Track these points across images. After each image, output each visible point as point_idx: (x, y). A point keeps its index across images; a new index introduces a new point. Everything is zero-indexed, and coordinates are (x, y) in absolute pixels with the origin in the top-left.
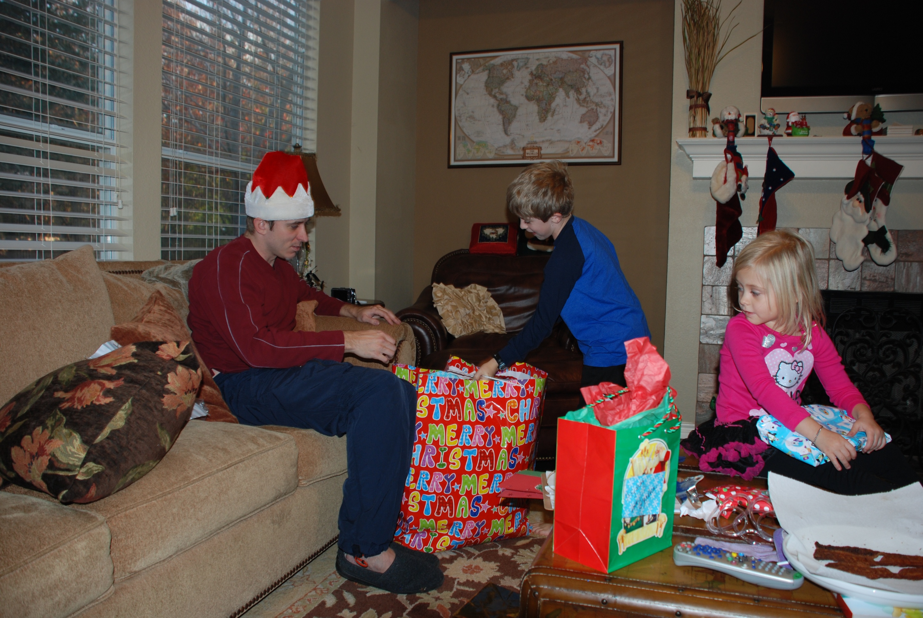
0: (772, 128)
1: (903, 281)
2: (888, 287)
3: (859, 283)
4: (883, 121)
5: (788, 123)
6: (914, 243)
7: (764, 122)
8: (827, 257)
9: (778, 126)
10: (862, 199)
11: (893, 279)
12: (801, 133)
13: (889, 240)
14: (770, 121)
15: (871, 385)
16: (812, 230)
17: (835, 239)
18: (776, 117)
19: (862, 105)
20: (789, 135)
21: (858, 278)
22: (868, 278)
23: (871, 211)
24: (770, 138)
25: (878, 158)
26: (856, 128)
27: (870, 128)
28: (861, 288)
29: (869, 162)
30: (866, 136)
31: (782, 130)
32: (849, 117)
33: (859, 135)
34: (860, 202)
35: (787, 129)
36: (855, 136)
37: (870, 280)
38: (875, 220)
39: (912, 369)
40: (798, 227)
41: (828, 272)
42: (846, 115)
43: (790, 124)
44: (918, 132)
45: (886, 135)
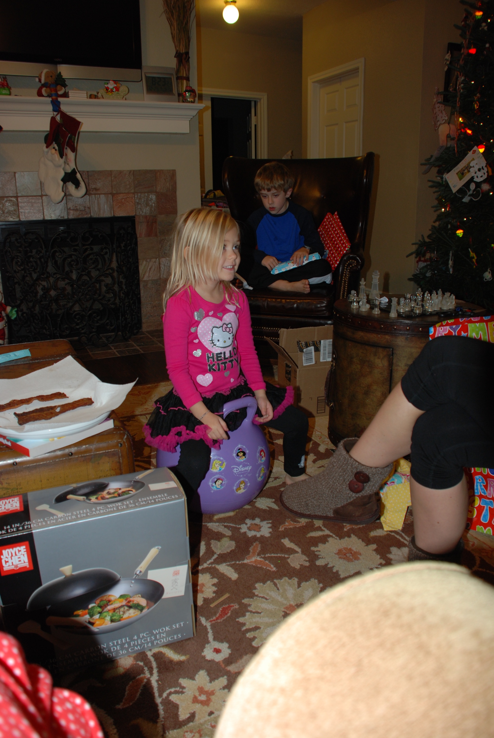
1: (96, 209)
2: (87, 214)
3: (66, 213)
4: (65, 86)
6: (100, 181)
8: (40, 194)
10: (57, 148)
11: (89, 208)
12: (4, 92)
13: (79, 179)
15: (83, 287)
16: (25, 173)
17: (43, 180)
21: (65, 209)
22: (72, 208)
23: (64, 157)
25: (64, 115)
26: (46, 91)
27: (56, 91)
28: (68, 217)
29: (58, 118)
30: (54, 97)
32: (40, 81)
33: (49, 96)
34: (56, 150)
36: (46, 97)
37: (73, 210)
38: (68, 164)
39: (108, 272)
40: (15, 171)
41: (43, 206)
44: (91, 97)
45: (68, 97)
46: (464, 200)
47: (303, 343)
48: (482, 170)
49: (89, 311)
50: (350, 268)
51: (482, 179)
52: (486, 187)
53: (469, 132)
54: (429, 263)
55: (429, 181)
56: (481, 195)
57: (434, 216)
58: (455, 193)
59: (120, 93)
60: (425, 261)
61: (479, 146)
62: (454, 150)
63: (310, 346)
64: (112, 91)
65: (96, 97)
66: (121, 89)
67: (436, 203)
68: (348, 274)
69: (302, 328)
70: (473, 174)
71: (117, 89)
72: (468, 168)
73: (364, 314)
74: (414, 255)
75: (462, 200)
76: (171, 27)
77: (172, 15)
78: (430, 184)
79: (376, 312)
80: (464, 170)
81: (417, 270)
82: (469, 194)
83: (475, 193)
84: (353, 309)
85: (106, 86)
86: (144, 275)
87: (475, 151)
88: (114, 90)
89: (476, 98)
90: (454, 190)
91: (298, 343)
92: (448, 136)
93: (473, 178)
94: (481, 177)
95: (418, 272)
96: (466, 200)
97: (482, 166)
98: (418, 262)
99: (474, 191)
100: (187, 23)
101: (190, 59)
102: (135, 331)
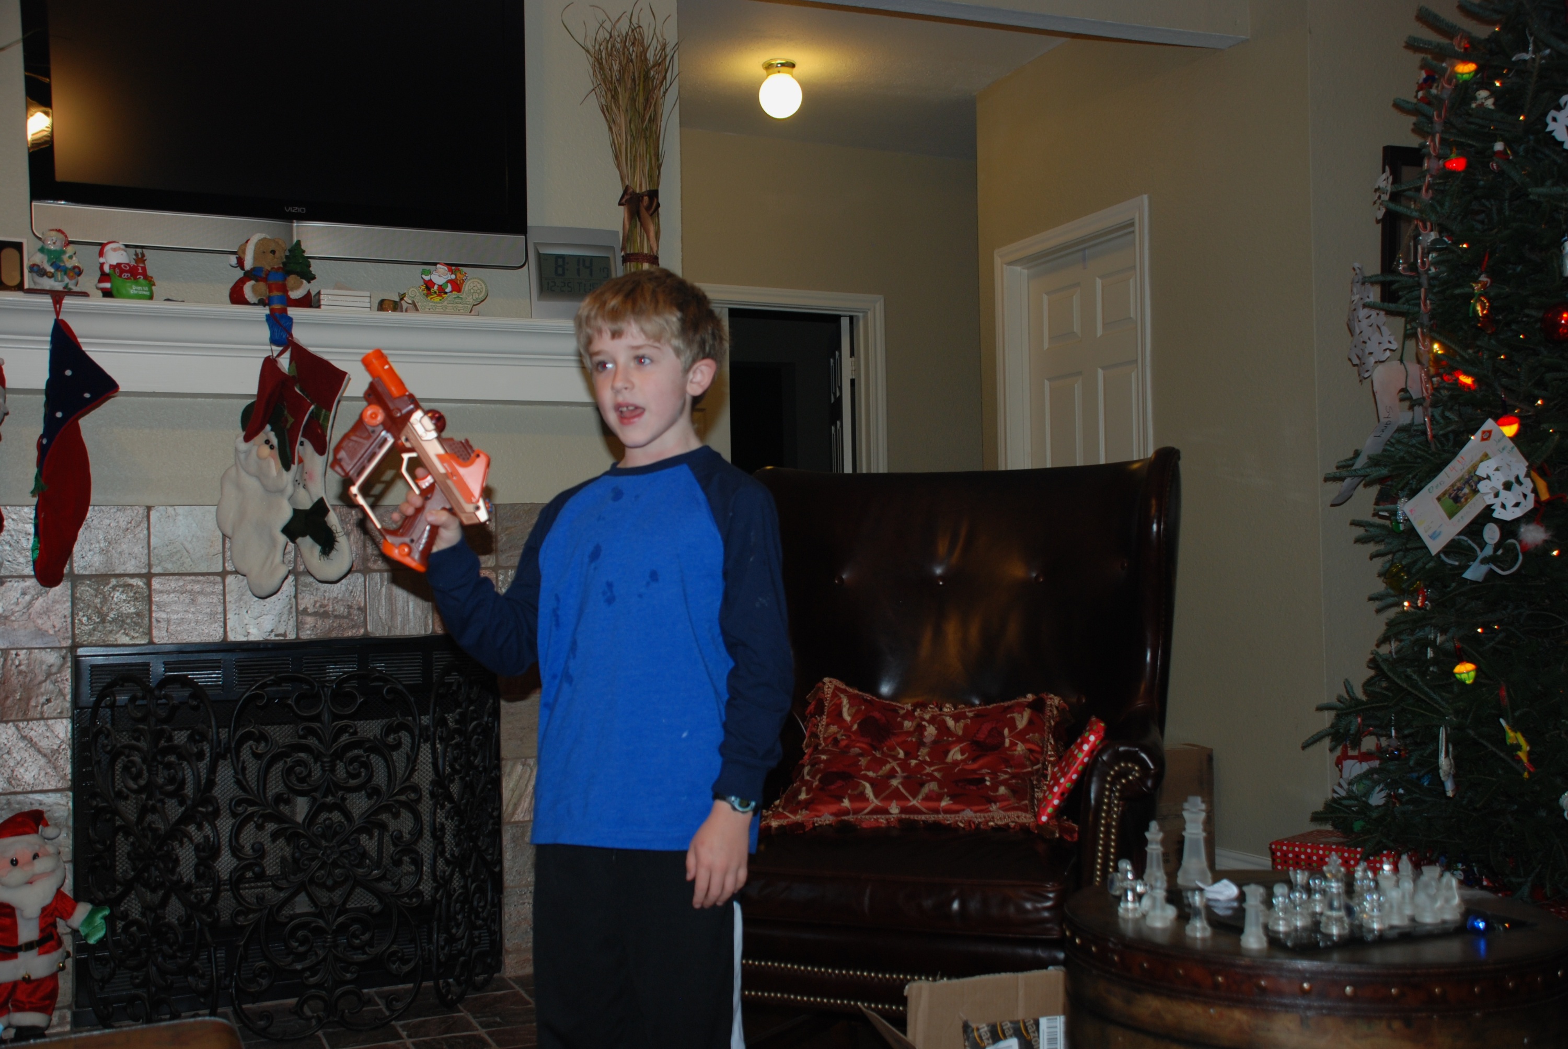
0: (59, 275)
1: (382, 612)
2: (353, 627)
3: (292, 622)
4: (310, 278)
5: (102, 265)
7: (40, 259)
8: (220, 569)
9: (77, 271)
10: (275, 441)
11: (363, 610)
12: (132, 292)
13: (333, 528)
14: (56, 258)
15: (324, 843)
16: (180, 510)
17: (229, 532)
18: (70, 249)
19: (265, 239)
20: (107, 294)
21: (290, 613)
22: (310, 610)
23: (294, 467)
24: (58, 297)
25: (300, 355)
26: (255, 290)
27: (284, 289)
28: (297, 634)
29: (284, 363)
30: (277, 306)
31: (89, 282)
32: (240, 263)
33: (262, 303)
34: (272, 447)
35: (100, 281)
36: (254, 304)
37: (315, 614)
38: (304, 487)
39: (403, 798)
40: (149, 504)
41: (224, 602)
42: (233, 260)
43: (107, 269)
44: (383, 306)
45: (319, 306)
46: (1468, 575)
47: (984, 1029)
48: (1515, 486)
49: (338, 915)
50: (1122, 785)
51: (1518, 513)
52: (1534, 535)
53: (1468, 380)
54: (1376, 763)
55: (1354, 523)
56: (1521, 558)
57: (1379, 626)
58: (1438, 554)
59: (463, 295)
60: (1364, 757)
61: (1501, 420)
62: (1424, 433)
63: (1005, 1037)
64: (442, 290)
65: (396, 306)
66: (466, 287)
67: (1380, 586)
68: (1118, 806)
69: (977, 978)
70: (1489, 500)
71: (457, 286)
72: (1472, 481)
73: (1161, 939)
74: (1327, 742)
75: (1463, 573)
76: (610, 128)
77: (615, 97)
78: (1360, 531)
79: (1199, 930)
80: (1460, 489)
81: (1340, 785)
82: (1481, 555)
83: (1500, 552)
84: (1126, 921)
85: (427, 278)
86: (516, 806)
87: (1487, 435)
88: (449, 288)
89: (1477, 287)
90: (1435, 547)
91: (966, 1027)
92: (1404, 395)
93: (1489, 509)
94: (1517, 505)
95: (1343, 793)
96: (1475, 572)
97: (1515, 472)
98: (1339, 762)
99: (1497, 547)
100: (654, 120)
101: (660, 210)
102: (480, 978)
